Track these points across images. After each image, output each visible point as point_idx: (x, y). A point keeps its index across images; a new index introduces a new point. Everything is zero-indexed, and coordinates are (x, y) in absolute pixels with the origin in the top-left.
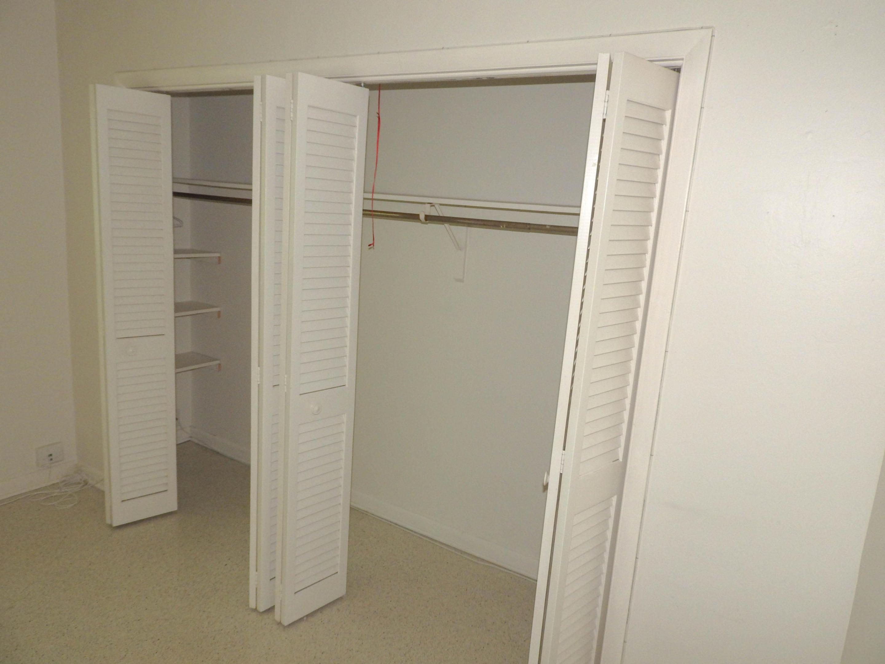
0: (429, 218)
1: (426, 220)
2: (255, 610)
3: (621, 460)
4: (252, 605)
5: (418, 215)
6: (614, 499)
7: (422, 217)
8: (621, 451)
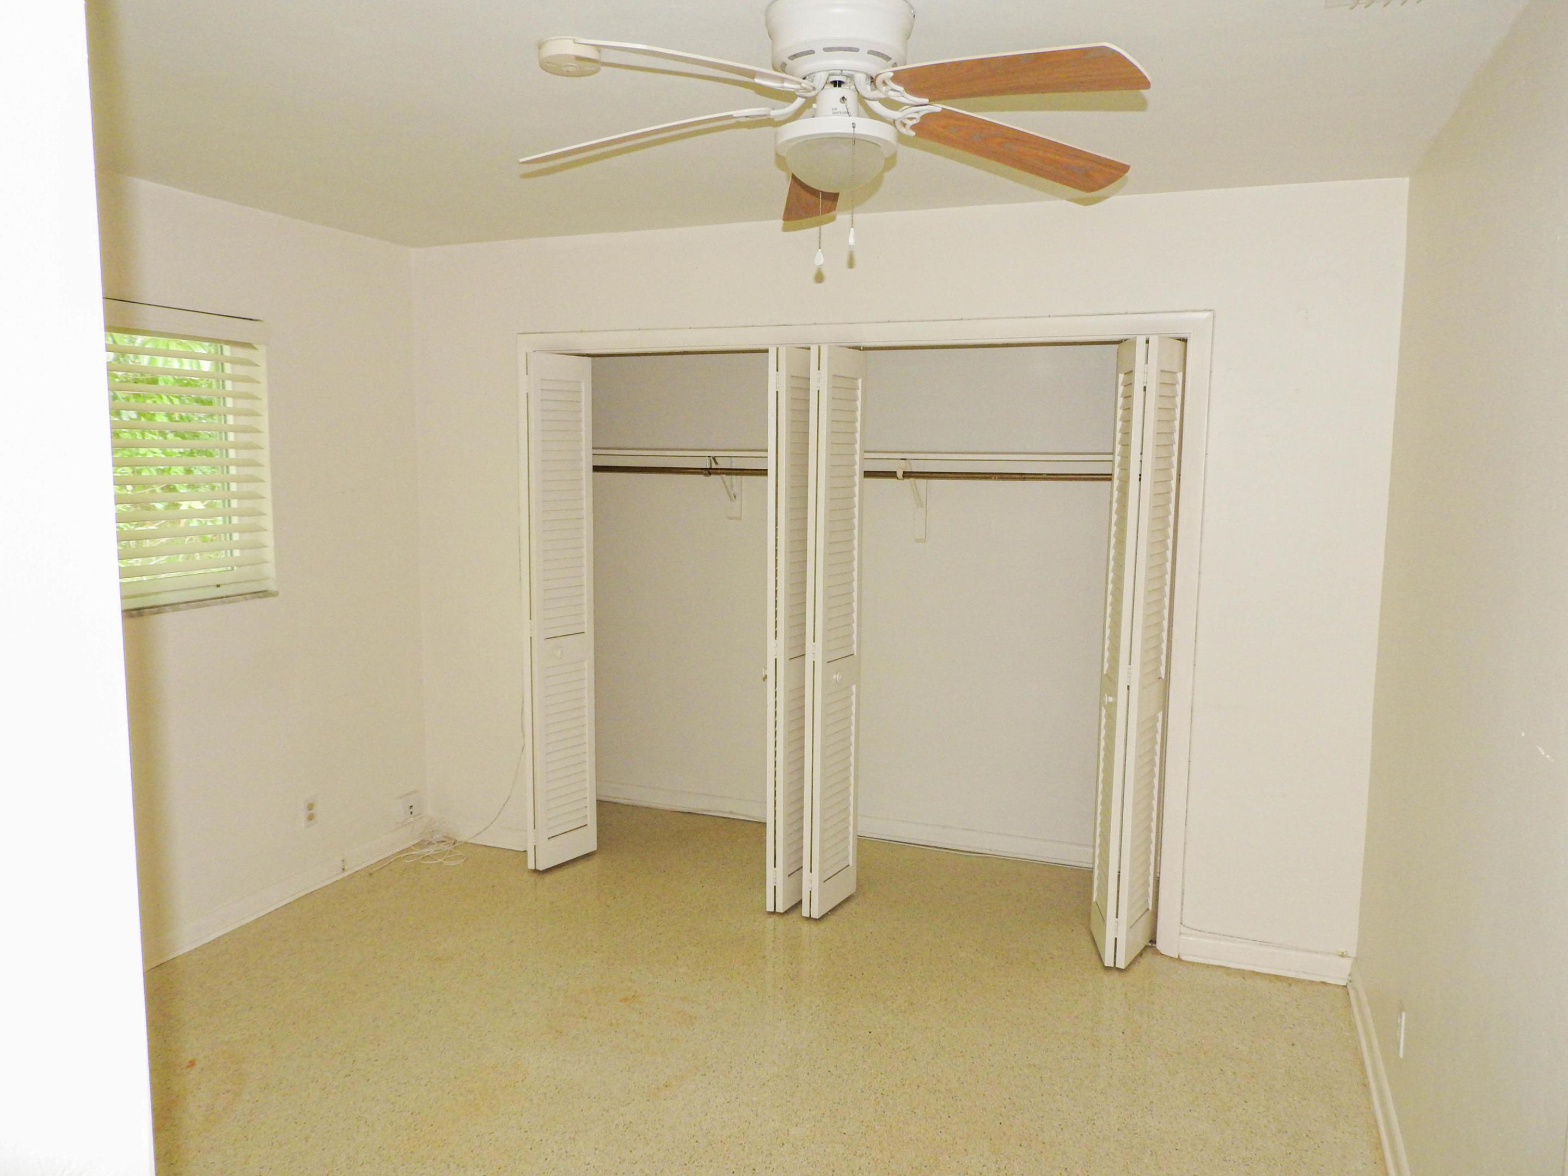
0: (907, 475)
1: (904, 477)
2: (774, 913)
3: (1163, 677)
4: (770, 908)
5: (895, 472)
6: (1160, 715)
7: (900, 474)
8: (1163, 670)
